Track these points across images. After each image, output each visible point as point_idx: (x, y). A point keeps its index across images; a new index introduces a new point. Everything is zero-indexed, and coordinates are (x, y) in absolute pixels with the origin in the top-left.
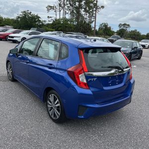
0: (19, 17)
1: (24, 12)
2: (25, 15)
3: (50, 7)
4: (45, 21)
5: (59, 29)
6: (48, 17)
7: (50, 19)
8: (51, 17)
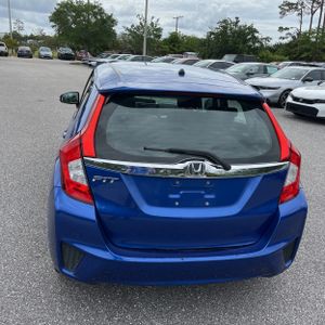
0: (212, 33)
1: (225, 21)
2: (225, 28)
3: (289, 4)
4: (267, 39)
5: (303, 56)
6: (281, 29)
7: (284, 34)
8: (287, 29)
